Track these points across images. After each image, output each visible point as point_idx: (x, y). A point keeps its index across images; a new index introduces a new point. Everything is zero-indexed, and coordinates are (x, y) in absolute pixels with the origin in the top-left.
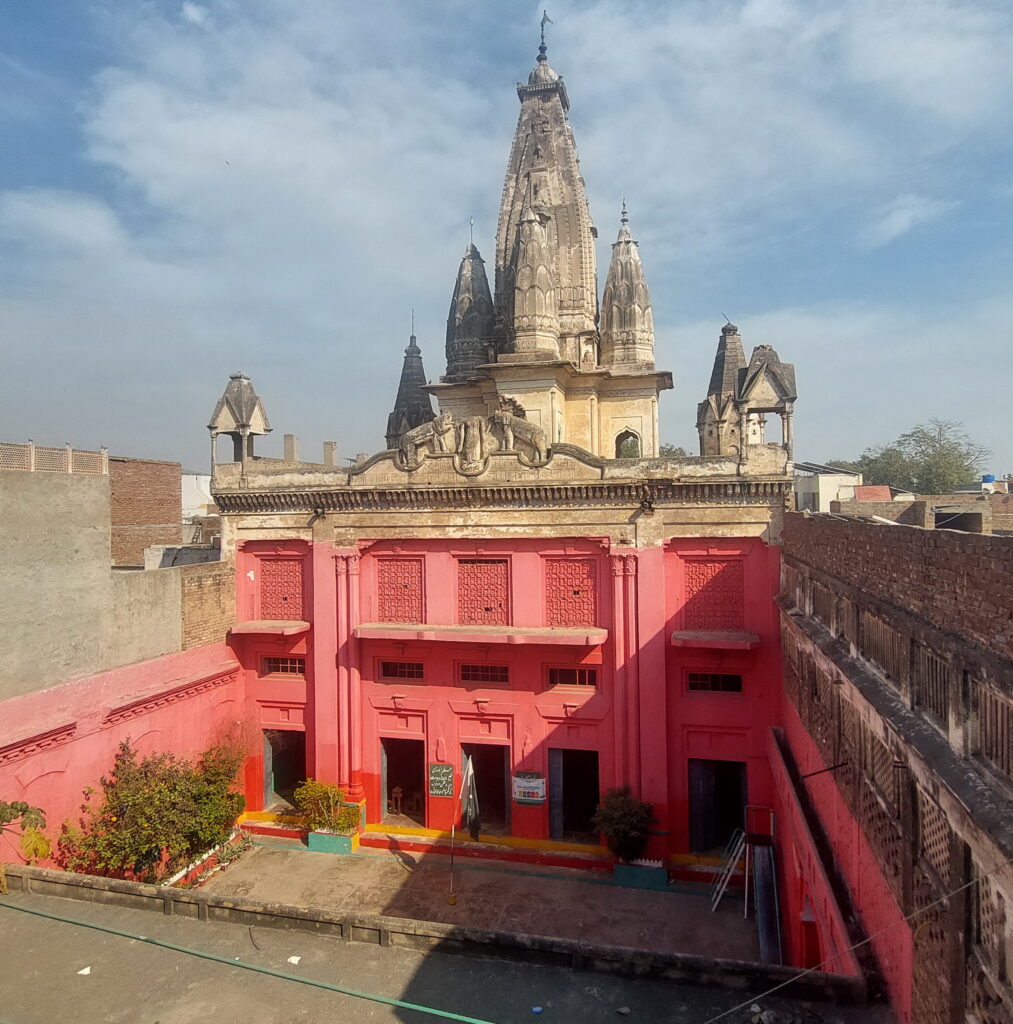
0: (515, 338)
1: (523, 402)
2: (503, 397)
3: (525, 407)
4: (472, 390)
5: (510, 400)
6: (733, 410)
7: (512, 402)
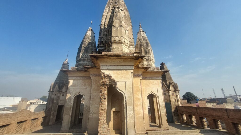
0: (111, 45)
1: (115, 77)
2: (104, 74)
3: (116, 80)
4: (85, 73)
5: (108, 76)
6: (172, 87)
7: (109, 77)
